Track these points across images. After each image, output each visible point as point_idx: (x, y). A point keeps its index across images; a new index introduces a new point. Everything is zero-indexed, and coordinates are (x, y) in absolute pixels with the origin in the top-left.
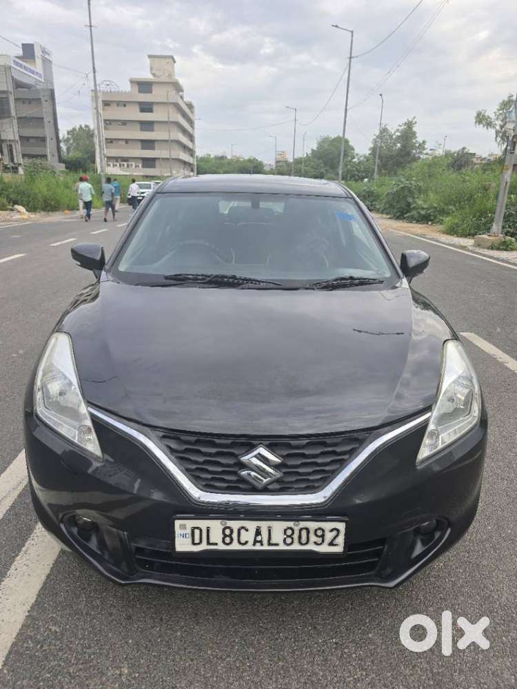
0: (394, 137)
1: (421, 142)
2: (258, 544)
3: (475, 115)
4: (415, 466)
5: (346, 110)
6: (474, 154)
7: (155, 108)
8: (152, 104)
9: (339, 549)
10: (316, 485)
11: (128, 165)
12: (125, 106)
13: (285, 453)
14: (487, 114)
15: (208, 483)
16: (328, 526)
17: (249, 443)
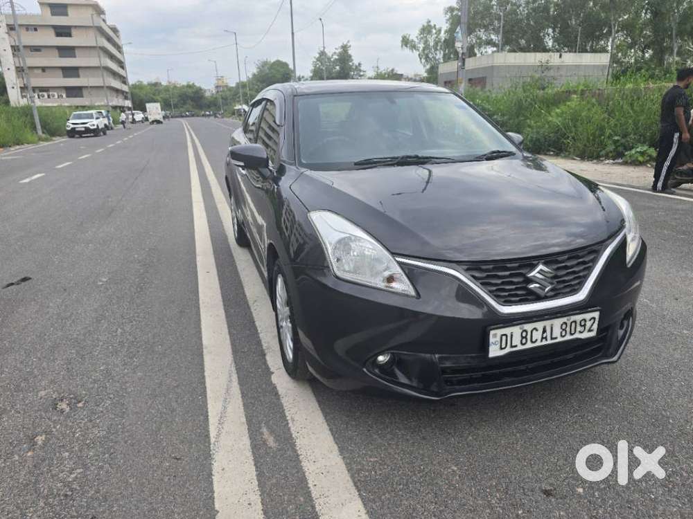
0: (332, 59)
1: (357, 64)
2: (544, 340)
3: (401, 39)
4: (626, 265)
5: (293, 34)
6: (402, 75)
7: (74, 32)
8: (69, 27)
9: (593, 334)
10: (576, 288)
11: (49, 97)
12: (36, 30)
13: (555, 267)
14: (411, 38)
15: (506, 299)
16: (588, 316)
17: (530, 263)
